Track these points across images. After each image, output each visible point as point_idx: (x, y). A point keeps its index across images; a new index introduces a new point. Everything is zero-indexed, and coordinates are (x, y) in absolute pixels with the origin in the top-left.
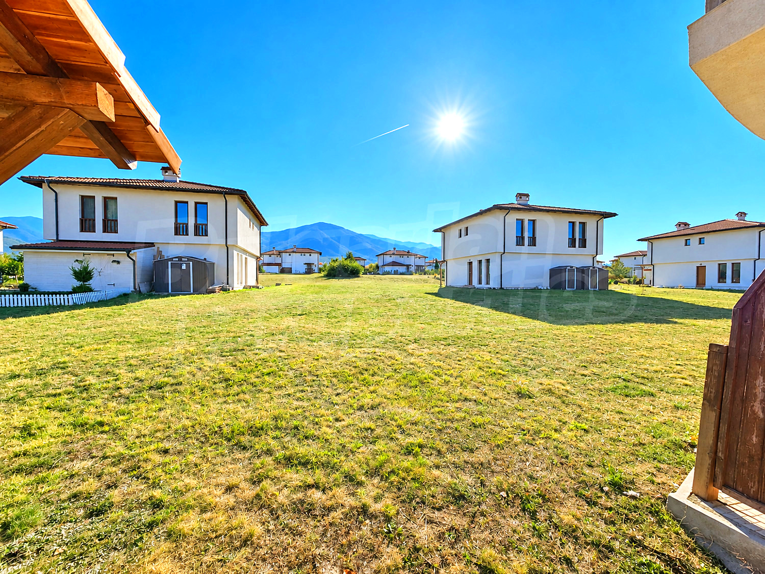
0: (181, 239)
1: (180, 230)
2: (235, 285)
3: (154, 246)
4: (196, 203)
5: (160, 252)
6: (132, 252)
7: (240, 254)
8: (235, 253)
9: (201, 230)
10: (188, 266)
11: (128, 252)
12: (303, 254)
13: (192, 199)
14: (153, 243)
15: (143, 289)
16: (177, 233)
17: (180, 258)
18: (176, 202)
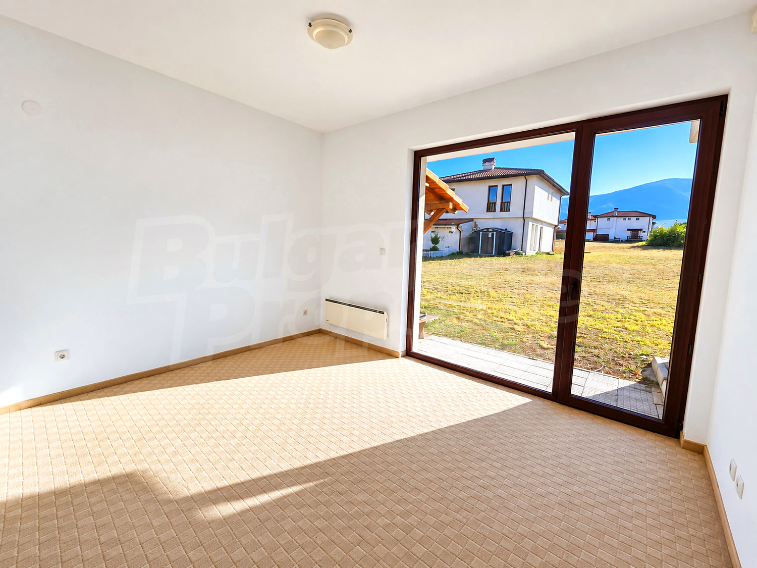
0: (490, 215)
1: (490, 207)
2: (528, 250)
3: (473, 221)
4: (503, 186)
5: (476, 226)
6: (460, 225)
7: (535, 224)
8: (530, 224)
9: (505, 207)
10: (493, 235)
11: (458, 225)
12: (627, 218)
13: (500, 183)
14: (473, 219)
15: (465, 250)
16: (488, 210)
17: (488, 229)
18: (490, 187)
